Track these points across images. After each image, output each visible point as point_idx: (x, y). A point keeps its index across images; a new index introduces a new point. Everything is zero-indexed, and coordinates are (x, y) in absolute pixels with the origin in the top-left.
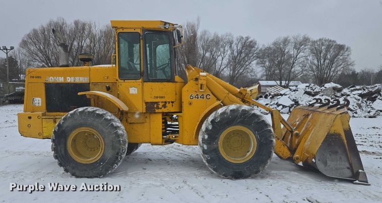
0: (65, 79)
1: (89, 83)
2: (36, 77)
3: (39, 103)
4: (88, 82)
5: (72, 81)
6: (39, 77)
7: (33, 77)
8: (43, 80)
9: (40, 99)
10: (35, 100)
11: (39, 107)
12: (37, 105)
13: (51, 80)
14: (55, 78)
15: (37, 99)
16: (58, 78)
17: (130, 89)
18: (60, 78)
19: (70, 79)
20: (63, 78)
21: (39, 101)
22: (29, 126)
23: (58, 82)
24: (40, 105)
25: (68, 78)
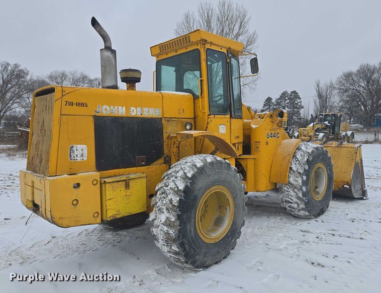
0: (128, 110)
1: (161, 119)
2: (78, 104)
3: (82, 155)
4: (161, 116)
5: (139, 115)
6: (82, 105)
7: (71, 104)
8: (91, 111)
9: (84, 147)
10: (74, 149)
11: (82, 162)
12: (79, 159)
13: (106, 110)
14: (112, 107)
15: (79, 146)
16: (116, 108)
17: (220, 127)
18: (120, 107)
19: (135, 111)
20: (124, 108)
21: (84, 151)
22: (75, 203)
23: (116, 115)
24: (85, 158)
25: (133, 108)
